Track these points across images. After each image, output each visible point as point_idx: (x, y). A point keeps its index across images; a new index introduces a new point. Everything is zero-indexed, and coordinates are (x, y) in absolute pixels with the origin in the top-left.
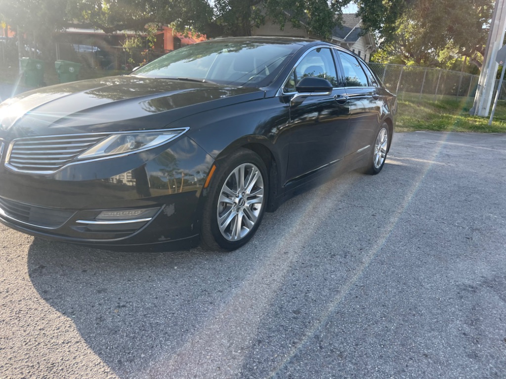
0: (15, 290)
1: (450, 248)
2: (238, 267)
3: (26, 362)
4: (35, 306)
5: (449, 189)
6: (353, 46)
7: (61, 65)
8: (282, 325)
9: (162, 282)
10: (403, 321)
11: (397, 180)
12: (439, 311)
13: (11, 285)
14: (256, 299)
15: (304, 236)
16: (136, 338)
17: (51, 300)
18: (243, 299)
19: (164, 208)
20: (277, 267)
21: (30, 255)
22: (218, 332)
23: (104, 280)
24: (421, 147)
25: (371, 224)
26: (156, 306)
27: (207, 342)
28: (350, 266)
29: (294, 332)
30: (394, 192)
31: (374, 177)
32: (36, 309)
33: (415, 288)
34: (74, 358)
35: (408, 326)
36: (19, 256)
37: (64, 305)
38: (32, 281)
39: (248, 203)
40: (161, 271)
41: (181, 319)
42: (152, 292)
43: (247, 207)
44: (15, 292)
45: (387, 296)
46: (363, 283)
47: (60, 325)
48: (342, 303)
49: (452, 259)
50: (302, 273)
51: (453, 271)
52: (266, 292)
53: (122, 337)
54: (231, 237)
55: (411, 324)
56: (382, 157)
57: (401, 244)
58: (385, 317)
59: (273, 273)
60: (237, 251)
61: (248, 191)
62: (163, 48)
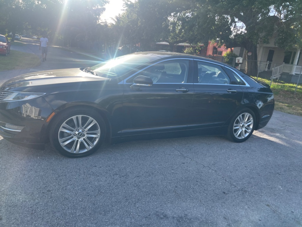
19: (26, 127)
39: (87, 136)
54: (70, 151)
61: (86, 130)
62: (206, 53)
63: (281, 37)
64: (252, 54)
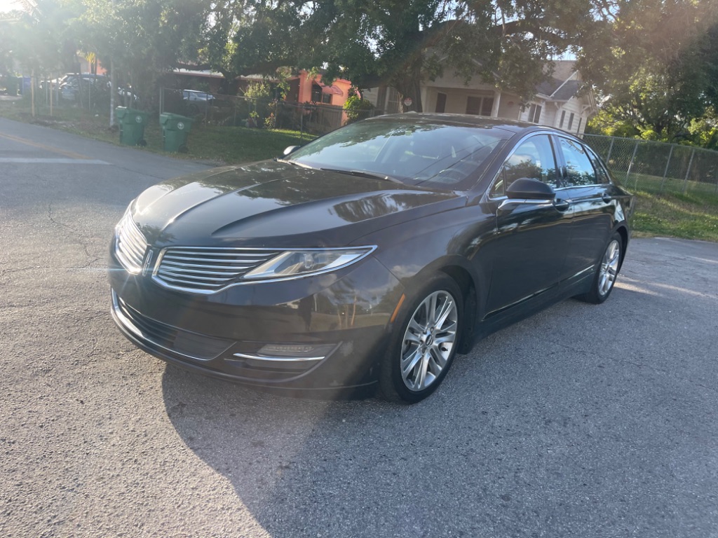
0: (155, 434)
1: (711, 424)
2: (423, 427)
3: (183, 530)
4: (182, 457)
5: (707, 333)
6: (563, 106)
7: (168, 120)
8: (488, 514)
9: (330, 439)
10: (649, 523)
11: (631, 315)
12: (697, 514)
13: (149, 426)
14: (451, 474)
15: (507, 390)
16: (309, 511)
17: (200, 451)
18: (433, 472)
19: (341, 346)
20: (475, 432)
21: (164, 386)
22: (407, 514)
23: (258, 430)
24: (665, 263)
25: (597, 379)
26: (326, 471)
27: (395, 526)
28: (573, 440)
29: (504, 525)
30: (628, 333)
31: (598, 307)
32: (184, 461)
33: (664, 478)
34: (238, 530)
35: (656, 531)
36: (152, 388)
37: (216, 459)
38: (173, 423)
39: (437, 342)
40: (326, 424)
41: (359, 491)
42: (319, 452)
43: (435, 347)
44: (155, 436)
45: (626, 487)
46: (592, 466)
47: (215, 484)
48: (566, 492)
49: (713, 440)
50: (508, 444)
51: (715, 457)
52: (463, 466)
53: (291, 507)
54: (413, 386)
55: (659, 529)
56: (610, 279)
57: (642, 412)
58: (624, 517)
59: (470, 440)
60: (420, 404)
61: (438, 326)
62: (297, 99)
63: (518, 71)
64: (413, 103)
